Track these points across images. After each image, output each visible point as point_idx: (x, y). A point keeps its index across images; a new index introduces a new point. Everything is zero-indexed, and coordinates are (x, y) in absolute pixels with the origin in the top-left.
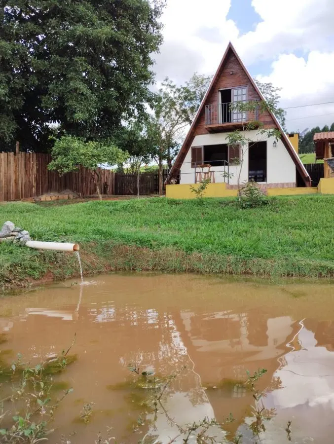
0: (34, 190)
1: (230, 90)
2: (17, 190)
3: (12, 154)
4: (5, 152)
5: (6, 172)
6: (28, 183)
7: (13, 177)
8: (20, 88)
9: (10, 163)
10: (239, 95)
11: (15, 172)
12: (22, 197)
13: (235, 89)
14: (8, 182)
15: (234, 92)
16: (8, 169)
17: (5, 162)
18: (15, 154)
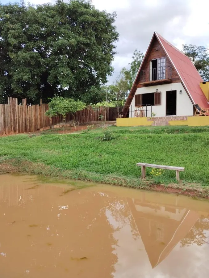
0: (51, 122)
1: (156, 60)
2: (41, 123)
3: (38, 105)
4: (34, 105)
5: (35, 115)
6: (47, 119)
7: (39, 117)
8: (37, 74)
9: (37, 110)
10: (161, 63)
11: (40, 114)
12: (44, 127)
13: (159, 59)
14: (36, 119)
15: (159, 61)
16: (36, 113)
17: (34, 110)
18: (40, 105)
